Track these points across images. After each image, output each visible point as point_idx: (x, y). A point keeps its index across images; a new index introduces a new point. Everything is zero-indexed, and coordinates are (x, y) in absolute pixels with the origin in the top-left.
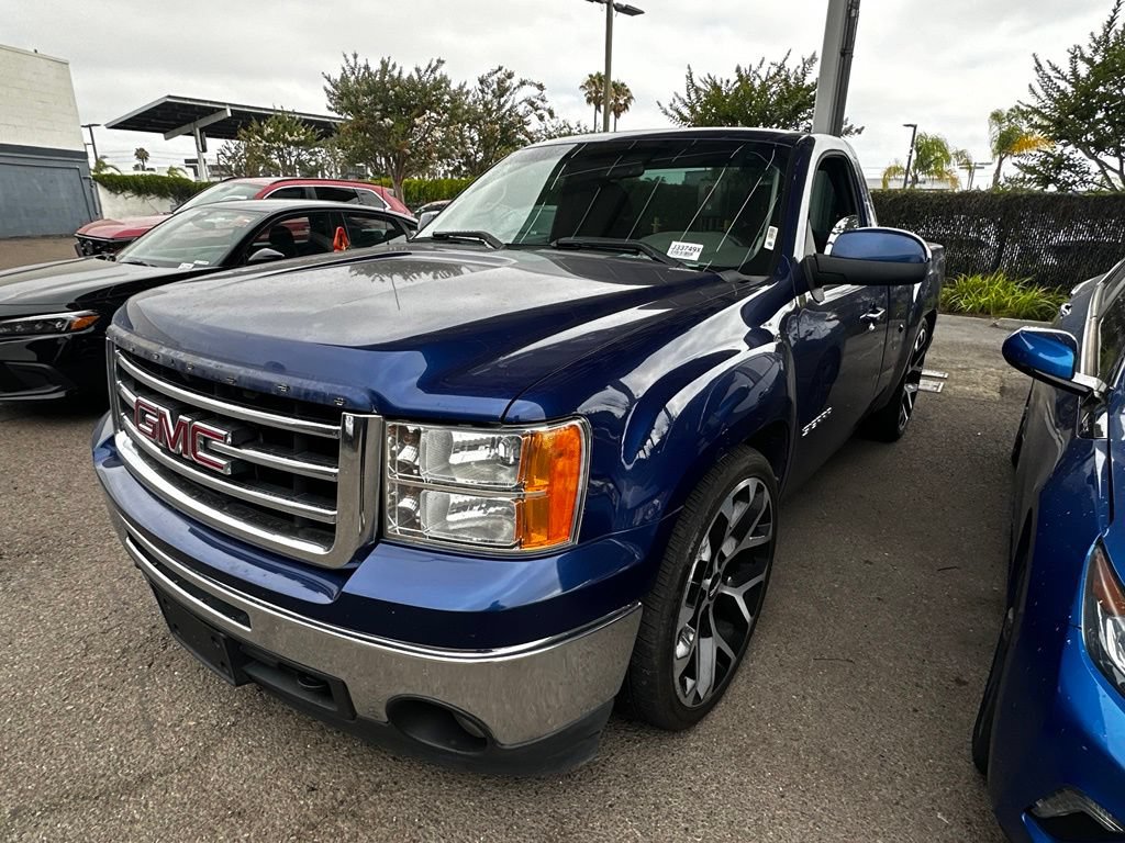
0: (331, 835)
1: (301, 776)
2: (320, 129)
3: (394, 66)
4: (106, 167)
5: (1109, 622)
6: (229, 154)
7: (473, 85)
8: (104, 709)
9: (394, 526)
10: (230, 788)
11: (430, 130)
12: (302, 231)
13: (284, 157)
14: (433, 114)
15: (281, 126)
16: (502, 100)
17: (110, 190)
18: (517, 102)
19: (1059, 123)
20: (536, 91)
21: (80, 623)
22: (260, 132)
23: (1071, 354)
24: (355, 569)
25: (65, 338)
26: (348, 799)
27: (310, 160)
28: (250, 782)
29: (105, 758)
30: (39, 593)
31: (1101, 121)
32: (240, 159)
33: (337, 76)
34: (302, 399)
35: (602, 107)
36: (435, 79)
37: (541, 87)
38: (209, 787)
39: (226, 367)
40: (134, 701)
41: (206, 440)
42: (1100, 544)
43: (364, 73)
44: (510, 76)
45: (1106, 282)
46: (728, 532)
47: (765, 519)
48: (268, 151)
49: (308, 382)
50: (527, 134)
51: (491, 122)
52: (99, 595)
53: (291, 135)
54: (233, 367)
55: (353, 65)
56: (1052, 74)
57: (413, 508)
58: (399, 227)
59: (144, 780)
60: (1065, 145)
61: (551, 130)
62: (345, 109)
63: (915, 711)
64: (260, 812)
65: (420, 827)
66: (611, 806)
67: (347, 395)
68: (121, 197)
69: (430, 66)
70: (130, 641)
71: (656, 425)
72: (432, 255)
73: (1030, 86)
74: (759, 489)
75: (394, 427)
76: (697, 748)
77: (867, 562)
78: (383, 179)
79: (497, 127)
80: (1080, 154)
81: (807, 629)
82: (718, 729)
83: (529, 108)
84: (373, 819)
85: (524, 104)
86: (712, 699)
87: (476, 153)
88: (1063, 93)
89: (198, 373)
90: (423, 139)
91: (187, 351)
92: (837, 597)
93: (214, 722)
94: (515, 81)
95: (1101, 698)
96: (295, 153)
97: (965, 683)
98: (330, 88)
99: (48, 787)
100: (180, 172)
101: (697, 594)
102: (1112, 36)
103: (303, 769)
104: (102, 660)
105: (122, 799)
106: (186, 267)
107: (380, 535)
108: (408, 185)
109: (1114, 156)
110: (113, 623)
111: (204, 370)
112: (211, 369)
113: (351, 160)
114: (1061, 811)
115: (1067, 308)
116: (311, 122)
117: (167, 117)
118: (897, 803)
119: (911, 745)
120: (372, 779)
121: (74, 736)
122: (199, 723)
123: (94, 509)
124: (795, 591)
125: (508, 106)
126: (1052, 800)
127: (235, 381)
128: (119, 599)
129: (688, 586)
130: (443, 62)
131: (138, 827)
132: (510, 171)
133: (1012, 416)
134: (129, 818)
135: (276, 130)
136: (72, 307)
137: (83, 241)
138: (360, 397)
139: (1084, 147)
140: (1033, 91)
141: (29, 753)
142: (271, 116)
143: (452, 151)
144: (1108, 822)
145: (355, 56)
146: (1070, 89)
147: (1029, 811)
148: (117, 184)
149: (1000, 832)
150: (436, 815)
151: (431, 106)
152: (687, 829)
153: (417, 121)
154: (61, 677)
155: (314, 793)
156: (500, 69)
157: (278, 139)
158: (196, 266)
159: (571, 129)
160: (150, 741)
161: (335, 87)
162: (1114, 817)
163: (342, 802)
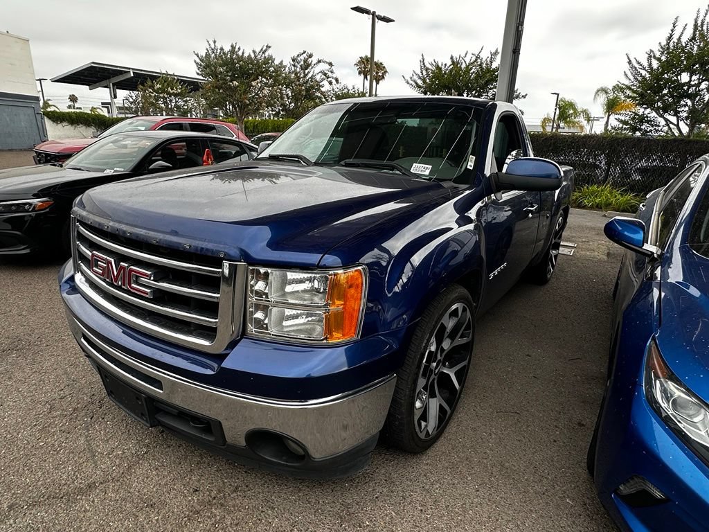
0: (209, 517)
1: (189, 482)
2: (191, 86)
3: (239, 49)
4: (50, 106)
5: (658, 382)
6: (131, 100)
7: (287, 62)
8: (63, 444)
9: (251, 328)
10: (146, 490)
11: (261, 89)
12: (182, 151)
13: (167, 103)
14: (263, 79)
15: (166, 84)
16: (306, 71)
17: (54, 121)
18: (315, 73)
19: (642, 95)
20: (328, 67)
21: (45, 393)
22: (152, 87)
23: (642, 233)
24: (229, 354)
25: (30, 215)
26: (218, 496)
27: (184, 105)
28: (158, 487)
29: (66, 474)
30: (19, 375)
31: (666, 95)
32: (139, 103)
33: (203, 53)
34: (199, 253)
35: (369, 77)
36: (265, 57)
37: (331, 64)
38: (132, 490)
39: (152, 234)
40: (82, 440)
41: (137, 277)
42: (654, 339)
43: (220, 53)
44: (310, 56)
45: (665, 191)
46: (446, 335)
47: (468, 328)
48: (157, 99)
49: (202, 243)
50: (322, 93)
51: (299, 85)
52: (57, 376)
53: (172, 89)
54: (156, 233)
55: (213, 47)
56: (637, 66)
57: (262, 318)
58: (242, 149)
59: (91, 486)
60: (645, 108)
61: (337, 90)
62: (208, 75)
63: (555, 441)
64: (164, 504)
65: (262, 512)
66: (377, 498)
67: (226, 250)
68: (60, 126)
69: (262, 49)
70: (78, 404)
71: (405, 271)
72: (270, 169)
73: (625, 72)
74: (464, 310)
75: (254, 269)
76: (427, 464)
77: (528, 355)
78: (230, 119)
79: (303, 88)
80: (654, 114)
81: (492, 394)
82: (440, 453)
83: (323, 76)
84: (234, 507)
85: (320, 74)
86: (437, 434)
87: (290, 104)
88: (644, 77)
89: (134, 238)
90: (257, 94)
91: (127, 224)
92: (510, 376)
93: (134, 452)
94: (314, 60)
95: (654, 425)
96: (174, 101)
97: (583, 425)
98: (198, 61)
99: (30, 491)
100: (98, 110)
101: (427, 372)
102: (671, 44)
103: (190, 479)
104: (61, 415)
105: (78, 498)
106: (109, 172)
107: (244, 333)
108: (247, 122)
109: (674, 116)
110: (67, 393)
111: (137, 236)
112: (141, 234)
113: (211, 106)
114: (632, 491)
115: (643, 206)
116: (185, 82)
117: (92, 76)
118: (544, 494)
119: (552, 461)
120: (233, 484)
121: (46, 461)
122: (124, 453)
123: (51, 323)
124: (485, 372)
125: (310, 75)
126: (628, 485)
127: (157, 242)
128: (70, 378)
129: (423, 366)
130: (270, 47)
131: (89, 514)
132: (316, 118)
133: (613, 270)
134: (83, 509)
135: (163, 86)
136: (36, 196)
137: (39, 154)
138: (234, 252)
139: (657, 110)
140: (626, 75)
141: (18, 471)
142: (159, 77)
143: (275, 102)
144: (658, 494)
145: (215, 42)
146: (648, 75)
147: (616, 491)
148: (58, 118)
149: (602, 509)
150: (272, 505)
151: (262, 73)
152: (422, 510)
153: (253, 83)
154: (35, 425)
155: (197, 493)
156: (304, 52)
157: (163, 92)
158: (115, 171)
159: (349, 90)
160: (94, 463)
161: (202, 60)
162: (661, 491)
163: (214, 498)
